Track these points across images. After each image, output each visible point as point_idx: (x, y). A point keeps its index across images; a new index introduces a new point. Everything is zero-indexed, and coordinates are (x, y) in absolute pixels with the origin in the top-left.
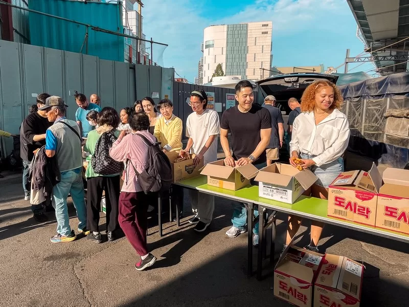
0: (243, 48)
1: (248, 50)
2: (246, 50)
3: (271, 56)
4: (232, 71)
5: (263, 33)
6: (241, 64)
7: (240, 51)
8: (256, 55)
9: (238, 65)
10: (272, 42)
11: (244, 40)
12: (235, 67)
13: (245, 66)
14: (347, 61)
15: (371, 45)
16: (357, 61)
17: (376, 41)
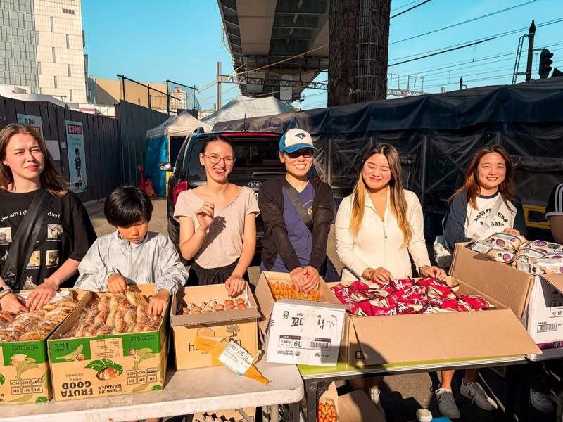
0: (26, 31)
1: (37, 39)
2: (34, 38)
3: (86, 56)
4: (7, 76)
5: (65, 11)
6: (27, 63)
7: (21, 38)
8: (56, 50)
9: (21, 64)
10: (83, 31)
11: (28, 18)
12: (13, 69)
13: (36, 68)
14: (220, 80)
15: (240, 61)
16: (231, 81)
17: (245, 56)
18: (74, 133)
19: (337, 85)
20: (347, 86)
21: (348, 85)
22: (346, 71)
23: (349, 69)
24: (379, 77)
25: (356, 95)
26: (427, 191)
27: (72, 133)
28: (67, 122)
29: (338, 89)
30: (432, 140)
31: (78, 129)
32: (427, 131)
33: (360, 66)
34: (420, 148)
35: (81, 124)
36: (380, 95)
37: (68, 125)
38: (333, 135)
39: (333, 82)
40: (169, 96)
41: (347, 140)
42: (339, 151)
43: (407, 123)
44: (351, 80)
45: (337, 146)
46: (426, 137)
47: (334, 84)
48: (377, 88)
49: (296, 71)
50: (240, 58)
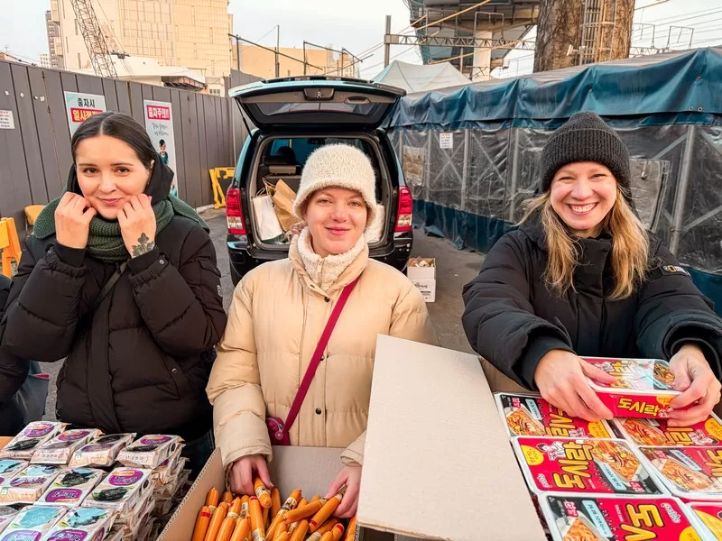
13: (173, 34)
14: (388, 41)
15: (420, 13)
16: (404, 42)
17: (428, 6)
18: (158, 118)
19: (549, 39)
20: (564, 42)
21: (566, 40)
22: (565, 16)
23: (570, 14)
24: (620, 26)
25: (579, 56)
26: (687, 229)
27: (154, 118)
28: (147, 102)
29: (549, 47)
30: (706, 135)
31: (164, 111)
32: (695, 116)
33: (590, 8)
34: (681, 147)
35: (169, 105)
36: (618, 54)
37: (148, 106)
38: (524, 121)
39: (543, 36)
40: (306, 64)
41: (546, 130)
42: (532, 150)
43: (657, 102)
44: (573, 31)
45: (529, 139)
46: (692, 128)
47: (545, 40)
48: (614, 43)
49: (498, 25)
50: (420, 9)
